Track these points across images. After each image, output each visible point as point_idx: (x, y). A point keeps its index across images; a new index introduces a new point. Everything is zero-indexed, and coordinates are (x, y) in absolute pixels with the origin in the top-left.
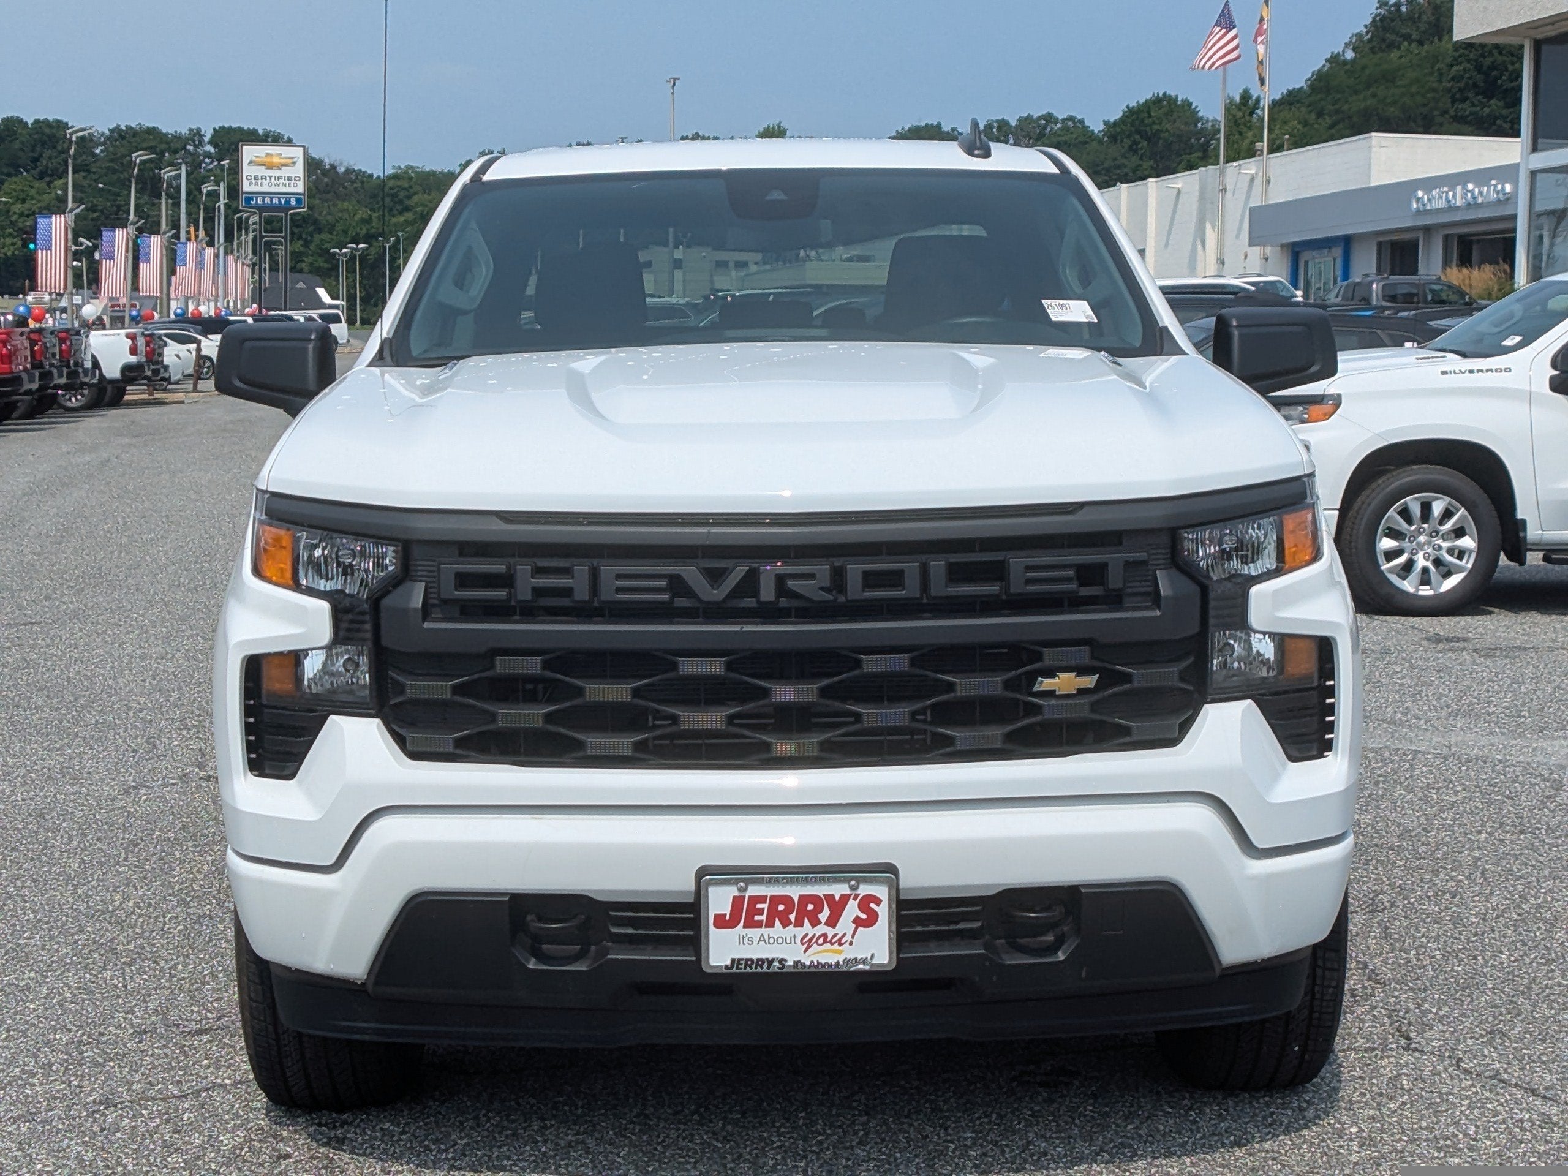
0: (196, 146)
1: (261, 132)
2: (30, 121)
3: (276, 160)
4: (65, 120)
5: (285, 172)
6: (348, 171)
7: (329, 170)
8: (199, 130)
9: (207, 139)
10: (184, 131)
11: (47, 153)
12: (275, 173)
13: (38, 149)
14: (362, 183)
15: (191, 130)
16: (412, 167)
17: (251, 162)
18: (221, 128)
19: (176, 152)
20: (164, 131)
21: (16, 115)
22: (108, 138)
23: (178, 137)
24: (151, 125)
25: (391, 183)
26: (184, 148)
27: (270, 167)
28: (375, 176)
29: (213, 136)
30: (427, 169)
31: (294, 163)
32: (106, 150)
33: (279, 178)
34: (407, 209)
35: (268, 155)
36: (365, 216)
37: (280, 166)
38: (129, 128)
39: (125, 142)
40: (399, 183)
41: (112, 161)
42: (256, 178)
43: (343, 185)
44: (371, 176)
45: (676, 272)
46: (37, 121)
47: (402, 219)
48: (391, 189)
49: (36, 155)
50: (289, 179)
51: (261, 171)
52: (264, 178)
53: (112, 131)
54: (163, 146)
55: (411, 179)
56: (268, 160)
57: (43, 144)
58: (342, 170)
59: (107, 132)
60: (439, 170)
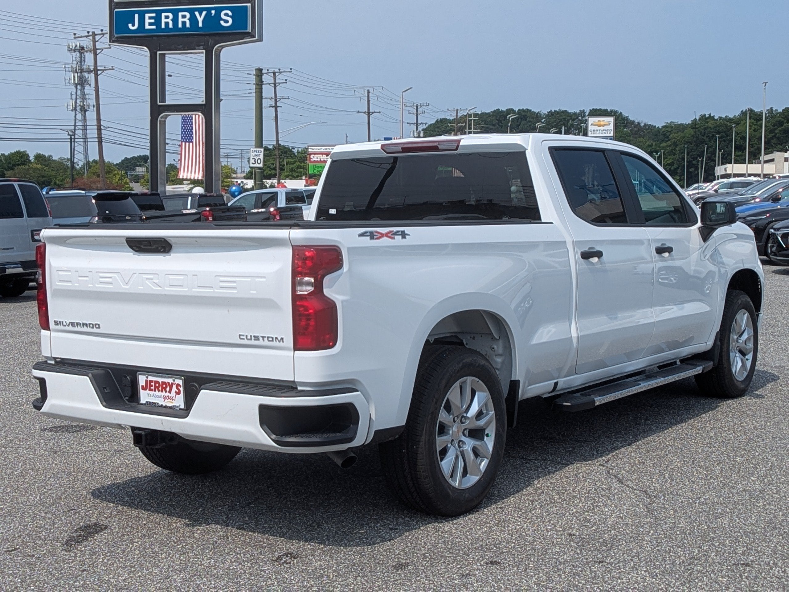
0: (582, 117)
1: (609, 110)
2: (517, 110)
3: (602, 123)
4: (530, 109)
5: (606, 128)
6: (645, 125)
7: (637, 125)
8: (584, 110)
9: (587, 114)
10: (578, 111)
11: (523, 122)
12: (601, 128)
13: (519, 121)
14: (651, 130)
15: (580, 111)
16: (673, 122)
17: (592, 124)
18: (593, 109)
19: (574, 120)
20: (569, 111)
21: (511, 108)
22: (547, 115)
23: (575, 114)
24: (564, 109)
25: (664, 129)
26: (577, 118)
27: (599, 126)
28: (657, 126)
29: (589, 113)
30: (679, 123)
31: (610, 124)
32: (546, 120)
33: (603, 130)
34: (669, 140)
35: (599, 121)
36: (650, 144)
37: (603, 126)
38: (555, 111)
39: (553, 117)
40: (667, 129)
41: (548, 125)
42: (594, 131)
43: (643, 131)
44: (655, 126)
45: (785, 163)
46: (519, 110)
47: (665, 144)
48: (664, 132)
49: (518, 123)
50: (607, 130)
51: (596, 128)
52: (597, 131)
53: (548, 112)
54: (569, 118)
55: (672, 127)
56: (599, 123)
57: (522, 119)
58: (642, 125)
59: (547, 113)
60: (684, 123)
